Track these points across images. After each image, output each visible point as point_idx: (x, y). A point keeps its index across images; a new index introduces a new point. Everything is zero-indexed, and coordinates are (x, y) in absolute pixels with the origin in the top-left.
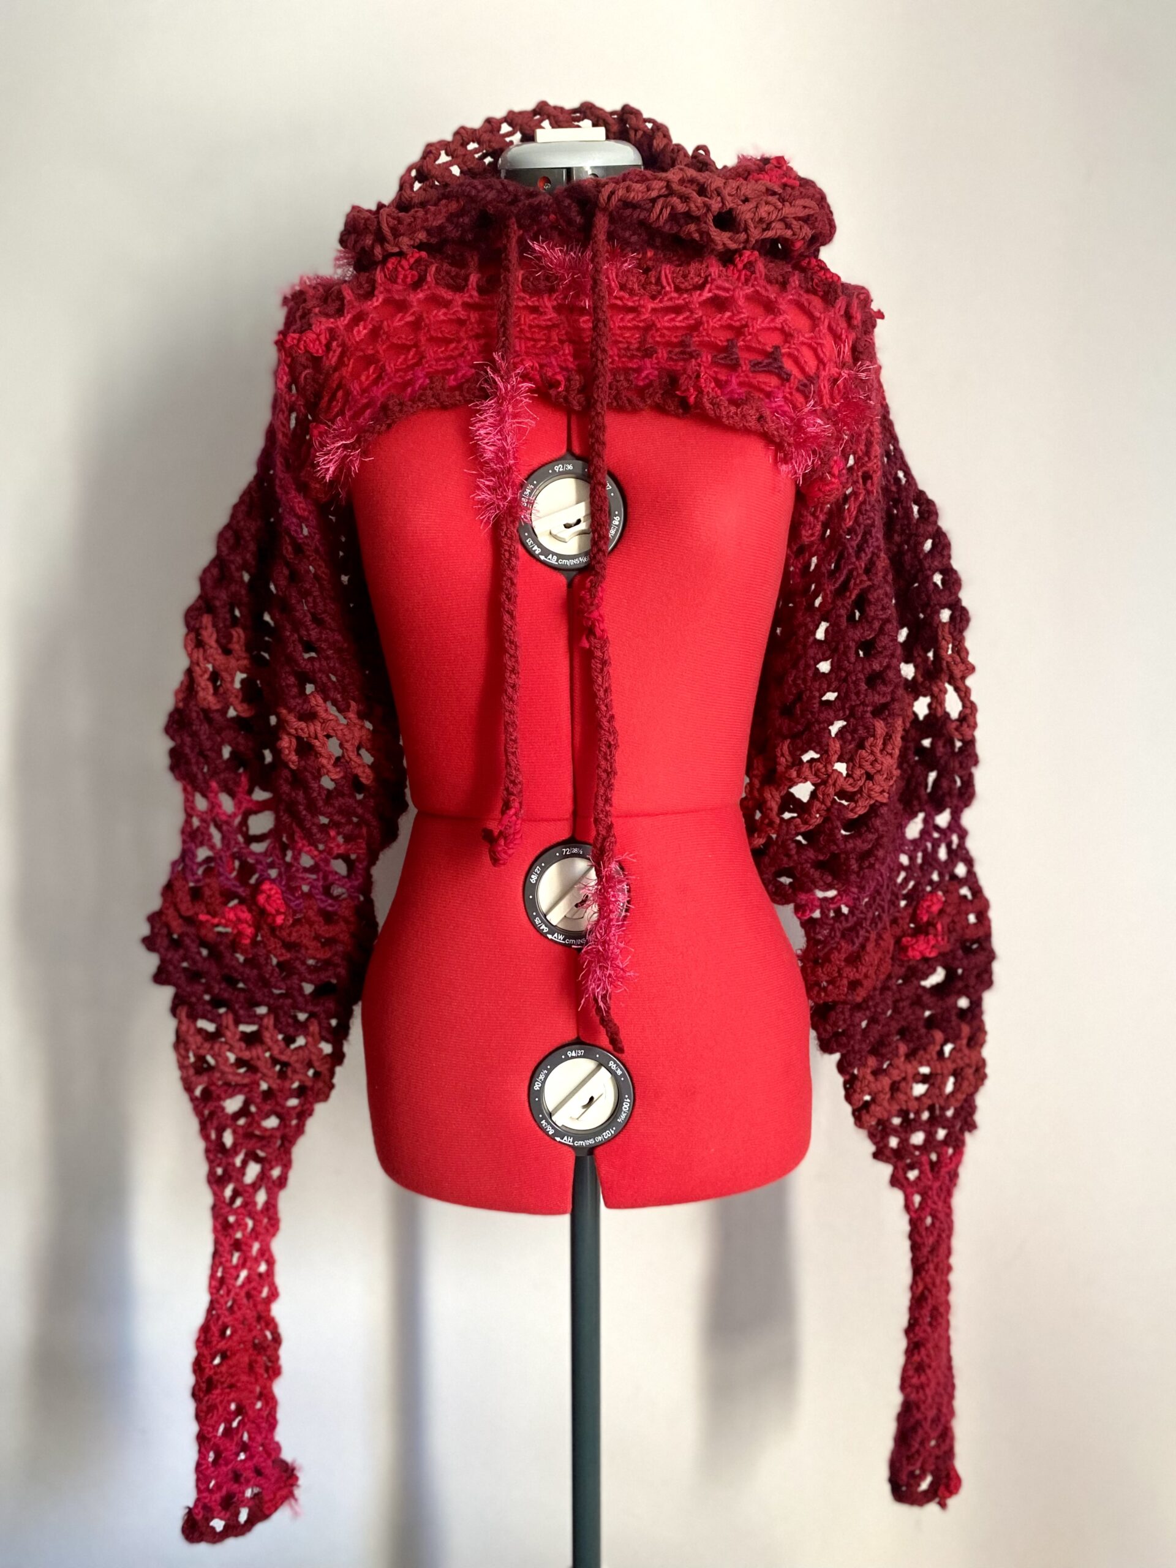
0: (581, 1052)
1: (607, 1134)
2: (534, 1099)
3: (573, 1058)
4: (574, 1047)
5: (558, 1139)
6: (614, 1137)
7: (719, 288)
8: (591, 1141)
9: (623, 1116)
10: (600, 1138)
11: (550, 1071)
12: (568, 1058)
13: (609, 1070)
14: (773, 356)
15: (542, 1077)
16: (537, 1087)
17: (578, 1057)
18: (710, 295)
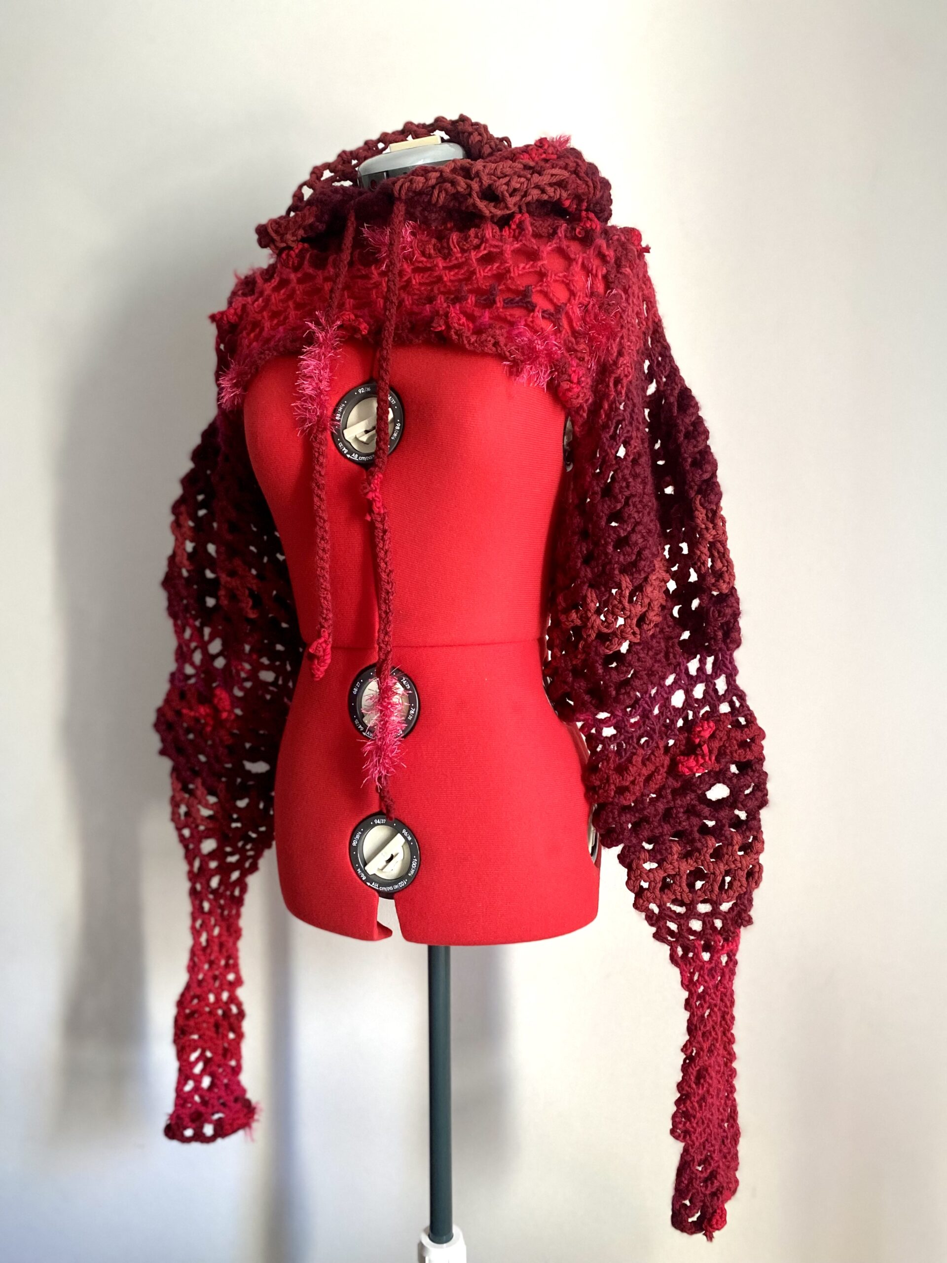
0: (384, 821)
1: (402, 884)
2: (354, 851)
3: (378, 824)
4: (378, 816)
5: (369, 884)
6: (406, 887)
7: (491, 246)
8: (391, 888)
9: (412, 872)
10: (396, 887)
11: (363, 833)
12: (375, 825)
13: (403, 835)
14: (525, 294)
15: (358, 837)
16: (354, 844)
17: (382, 824)
18: (485, 252)
